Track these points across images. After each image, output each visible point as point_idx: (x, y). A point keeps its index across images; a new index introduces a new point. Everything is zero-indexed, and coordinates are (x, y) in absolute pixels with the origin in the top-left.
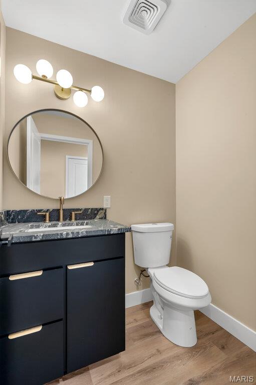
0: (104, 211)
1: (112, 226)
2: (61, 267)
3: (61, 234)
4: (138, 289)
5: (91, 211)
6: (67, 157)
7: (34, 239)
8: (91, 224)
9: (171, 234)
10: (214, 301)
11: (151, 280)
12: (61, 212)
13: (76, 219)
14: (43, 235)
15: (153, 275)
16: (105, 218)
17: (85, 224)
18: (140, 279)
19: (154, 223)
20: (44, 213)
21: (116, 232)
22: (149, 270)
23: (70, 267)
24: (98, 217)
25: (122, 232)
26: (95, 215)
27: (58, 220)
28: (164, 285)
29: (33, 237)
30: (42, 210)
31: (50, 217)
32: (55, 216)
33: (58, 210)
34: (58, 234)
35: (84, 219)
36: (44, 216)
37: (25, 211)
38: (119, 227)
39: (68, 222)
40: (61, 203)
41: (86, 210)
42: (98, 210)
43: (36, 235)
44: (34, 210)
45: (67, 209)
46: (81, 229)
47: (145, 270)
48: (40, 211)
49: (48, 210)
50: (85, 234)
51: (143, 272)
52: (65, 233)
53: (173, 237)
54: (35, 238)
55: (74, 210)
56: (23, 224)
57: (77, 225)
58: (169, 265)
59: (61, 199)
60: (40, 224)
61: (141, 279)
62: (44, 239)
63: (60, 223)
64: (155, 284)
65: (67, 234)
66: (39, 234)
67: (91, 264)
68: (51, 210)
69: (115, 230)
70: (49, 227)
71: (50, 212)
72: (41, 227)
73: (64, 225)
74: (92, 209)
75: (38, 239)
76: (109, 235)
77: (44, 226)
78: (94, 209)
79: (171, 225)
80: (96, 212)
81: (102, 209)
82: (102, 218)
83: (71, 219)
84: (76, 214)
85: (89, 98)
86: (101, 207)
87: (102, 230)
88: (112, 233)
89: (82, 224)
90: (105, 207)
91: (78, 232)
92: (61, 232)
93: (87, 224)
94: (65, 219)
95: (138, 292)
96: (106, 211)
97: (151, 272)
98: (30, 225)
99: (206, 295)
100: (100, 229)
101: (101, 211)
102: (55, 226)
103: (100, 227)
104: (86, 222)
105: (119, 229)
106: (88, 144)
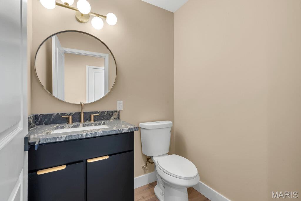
0: (117, 113)
1: (123, 126)
2: (82, 161)
3: (82, 135)
4: (145, 173)
5: (107, 113)
6: (88, 67)
7: (58, 140)
8: (107, 124)
9: (170, 129)
10: (201, 179)
11: (155, 166)
12: (82, 115)
13: (94, 120)
14: (66, 137)
15: (156, 162)
16: (119, 118)
17: (102, 124)
18: (146, 165)
19: (157, 121)
20: (68, 116)
21: (126, 131)
22: (154, 158)
23: (89, 161)
24: (112, 118)
25: (132, 131)
26: (111, 116)
27: (80, 121)
28: (165, 170)
29: (58, 138)
30: (65, 114)
31: (72, 119)
32: (76, 118)
33: (80, 113)
34: (79, 135)
35: (101, 120)
36: (68, 119)
37: (51, 115)
38: (130, 127)
39: (88, 122)
40: (82, 108)
41: (103, 112)
42: (113, 112)
43: (60, 136)
44: (59, 114)
45: (87, 112)
46: (98, 130)
47: (150, 158)
48: (64, 114)
49: (71, 113)
50: (101, 134)
51: (149, 160)
52: (85, 133)
53: (172, 132)
54: (60, 139)
55: (93, 113)
56: (49, 126)
57: (95, 125)
58: (169, 153)
59: (81, 105)
60: (64, 125)
61: (148, 165)
62: (67, 139)
63: (81, 124)
64: (158, 169)
65: (87, 134)
66: (62, 136)
67: (107, 157)
68: (74, 113)
69: (125, 130)
70: (72, 127)
71: (72, 115)
72: (65, 128)
73: (84, 126)
74: (108, 111)
75: (62, 140)
76: (121, 134)
77: (68, 127)
78: (110, 111)
79: (171, 122)
80: (111, 114)
81: (116, 111)
82: (116, 119)
83: (90, 120)
84: (94, 116)
85: (105, 22)
86: (115, 110)
87: (115, 130)
88: (123, 132)
89: (100, 124)
90: (118, 109)
91: (96, 133)
92: (82, 133)
93: (104, 124)
94: (85, 121)
95: (145, 175)
96: (119, 113)
97: (155, 159)
98: (55, 126)
99: (196, 176)
100: (114, 129)
101: (115, 113)
102: (77, 126)
103: (114, 127)
104: (102, 122)
105: (129, 129)
106: (105, 57)
